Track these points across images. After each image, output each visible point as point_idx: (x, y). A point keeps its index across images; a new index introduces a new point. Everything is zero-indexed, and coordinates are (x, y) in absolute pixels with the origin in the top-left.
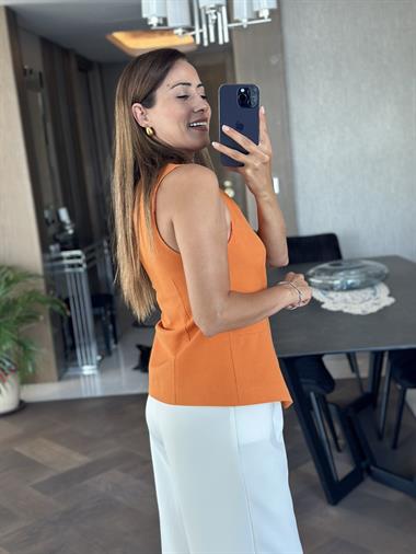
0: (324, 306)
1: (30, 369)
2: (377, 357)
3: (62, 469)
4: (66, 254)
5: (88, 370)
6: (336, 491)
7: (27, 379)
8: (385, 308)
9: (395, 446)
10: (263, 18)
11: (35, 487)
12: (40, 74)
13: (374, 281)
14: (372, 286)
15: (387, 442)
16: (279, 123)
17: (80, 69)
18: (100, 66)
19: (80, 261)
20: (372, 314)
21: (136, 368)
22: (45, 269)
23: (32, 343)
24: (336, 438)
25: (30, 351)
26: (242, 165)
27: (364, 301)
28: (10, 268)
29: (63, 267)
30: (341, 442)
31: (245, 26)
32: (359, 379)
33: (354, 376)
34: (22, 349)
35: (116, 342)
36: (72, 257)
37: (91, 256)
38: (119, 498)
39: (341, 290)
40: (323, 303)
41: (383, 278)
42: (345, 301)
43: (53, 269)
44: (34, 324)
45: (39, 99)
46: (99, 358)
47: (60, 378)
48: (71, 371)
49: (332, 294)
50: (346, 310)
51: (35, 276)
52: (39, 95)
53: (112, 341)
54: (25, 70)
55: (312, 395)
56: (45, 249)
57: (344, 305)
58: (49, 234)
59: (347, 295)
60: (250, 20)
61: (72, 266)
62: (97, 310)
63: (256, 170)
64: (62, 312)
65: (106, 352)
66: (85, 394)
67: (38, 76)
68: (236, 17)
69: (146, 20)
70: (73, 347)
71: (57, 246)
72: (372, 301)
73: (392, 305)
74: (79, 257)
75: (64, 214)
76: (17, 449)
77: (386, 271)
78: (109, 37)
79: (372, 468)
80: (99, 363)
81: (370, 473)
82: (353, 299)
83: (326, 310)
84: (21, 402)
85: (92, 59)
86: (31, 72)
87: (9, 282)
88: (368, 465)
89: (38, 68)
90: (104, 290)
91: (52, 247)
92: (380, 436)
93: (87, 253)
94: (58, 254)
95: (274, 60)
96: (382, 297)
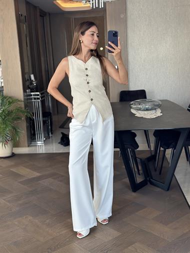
0: (136, 115)
1: (18, 139)
3: (30, 177)
4: (32, 93)
5: (39, 143)
6: (135, 187)
7: (16, 145)
8: (158, 116)
9: (160, 174)
11: (19, 182)
13: (156, 107)
15: (158, 172)
17: (40, 16)
18: (49, 14)
19: (39, 97)
21: (59, 143)
22: (24, 99)
25: (18, 131)
27: (151, 114)
28: (10, 97)
30: (141, 172)
32: (150, 151)
34: (14, 130)
35: (52, 134)
36: (34, 95)
37: (43, 95)
38: (52, 187)
39: (144, 110)
43: (27, 99)
44: (20, 121)
45: (24, 27)
46: (45, 139)
47: (28, 146)
48: (33, 143)
49: (140, 112)
50: (144, 117)
51: (22, 101)
53: (50, 133)
54: (19, 14)
55: (129, 150)
56: (25, 91)
57: (144, 115)
58: (27, 85)
59: (146, 112)
61: (35, 99)
62: (45, 119)
64: (31, 117)
65: (47, 138)
67: (24, 17)
70: (34, 135)
71: (29, 90)
72: (154, 114)
73: (161, 116)
74: (38, 95)
75: (32, 77)
76: (11, 170)
77: (161, 104)
78: (54, 2)
80: (44, 141)
81: (150, 182)
82: (148, 113)
83: (136, 117)
84: (13, 153)
85: (46, 11)
86: (21, 15)
87: (10, 103)
88: (150, 179)
89: (25, 14)
90: (47, 111)
91: (27, 91)
92: (155, 170)
93: (41, 94)
94: (29, 93)
95: (122, 16)
96: (158, 113)
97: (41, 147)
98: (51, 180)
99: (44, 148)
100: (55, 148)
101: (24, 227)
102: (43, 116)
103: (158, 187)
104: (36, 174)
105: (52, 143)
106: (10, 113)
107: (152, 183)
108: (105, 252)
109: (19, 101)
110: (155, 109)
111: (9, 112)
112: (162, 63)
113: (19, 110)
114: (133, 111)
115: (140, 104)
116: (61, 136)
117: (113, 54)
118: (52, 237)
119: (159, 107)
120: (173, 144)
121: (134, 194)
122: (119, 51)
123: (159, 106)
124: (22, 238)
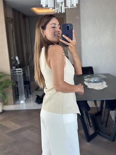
0: (88, 87)
1: (6, 101)
2: (102, 102)
4: (17, 69)
5: (22, 102)
6: (89, 138)
7: (5, 104)
8: (105, 88)
9: (106, 126)
10: (74, 6)
11: (6, 134)
12: (12, 19)
13: (102, 80)
14: (102, 82)
15: (104, 125)
17: (23, 18)
18: (29, 17)
19: (21, 72)
20: (101, 90)
21: (35, 102)
22: (11, 73)
23: (7, 94)
24: (90, 123)
25: (6, 96)
26: (68, 46)
27: (99, 86)
28: (1, 73)
29: (16, 73)
31: (69, 8)
32: (97, 108)
33: (95, 106)
34: (4, 96)
35: (30, 94)
36: (19, 70)
37: (24, 70)
39: (93, 82)
40: (88, 86)
41: (105, 80)
42: (94, 86)
43: (13, 73)
44: (8, 89)
46: (25, 99)
47: (14, 104)
48: (17, 102)
49: (90, 84)
50: (94, 88)
51: (9, 75)
52: (11, 25)
54: (8, 18)
55: (84, 111)
56: (11, 68)
57: (94, 87)
58: (13, 64)
60: (71, 6)
61: (19, 73)
62: (25, 86)
63: (71, 47)
64: (16, 86)
65: (27, 97)
66: (21, 109)
67: (11, 19)
68: (67, 5)
69: (42, 5)
70: (18, 95)
71: (15, 67)
72: (101, 86)
73: (107, 87)
74: (21, 70)
75: (17, 58)
76: (1, 123)
77: (106, 78)
78: (31, 9)
79: (100, 132)
81: (99, 134)
82: (96, 85)
83: (88, 88)
84: (3, 110)
85: (27, 15)
87: (1, 77)
90: (27, 80)
92: (102, 124)
94: (15, 69)
95: (77, 18)
96: (104, 85)
98: (29, 131)
100: (32, 105)
103: (105, 138)
104: (18, 127)
113: (7, 81)
114: (86, 83)
116: (36, 97)
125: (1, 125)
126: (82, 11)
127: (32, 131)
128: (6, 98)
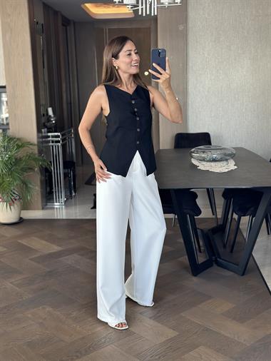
0: (199, 168)
1: (29, 198)
3: (47, 252)
4: (50, 134)
6: (196, 269)
7: (25, 207)
8: (232, 170)
9: (232, 251)
10: (177, 3)
11: (31, 259)
13: (228, 158)
15: (228, 250)
16: (181, 65)
17: (63, 25)
19: (58, 139)
20: (224, 173)
22: (38, 142)
23: (30, 183)
25: (30, 188)
27: (221, 167)
28: (18, 139)
29: (49, 142)
30: (202, 248)
31: (166, 7)
32: (216, 219)
33: (214, 217)
34: (25, 186)
35: (75, 192)
36: (53, 137)
37: (64, 137)
38: (78, 267)
39: (210, 161)
40: (198, 166)
42: (211, 166)
43: (42, 142)
44: (32, 173)
45: (41, 40)
46: (66, 199)
47: (43, 209)
48: (49, 205)
49: (204, 163)
51: (35, 145)
52: (41, 37)
55: (188, 216)
56: (39, 131)
57: (210, 168)
58: (43, 123)
59: (213, 164)
60: (170, 3)
61: (53, 142)
62: (66, 170)
64: (47, 166)
65: (69, 197)
67: (41, 26)
71: (46, 129)
72: (225, 167)
73: (235, 169)
74: (58, 136)
75: (50, 111)
76: (20, 241)
77: (234, 152)
78: (82, 6)
79: (218, 259)
80: (65, 202)
81: (217, 262)
83: (200, 170)
84: (21, 218)
85: (70, 18)
86: (37, 23)
87: (19, 147)
88: (216, 258)
89: (41, 21)
91: (43, 130)
92: (225, 246)
93: (62, 135)
94: (46, 134)
95: (181, 28)
96: (231, 165)
97: (60, 210)
98: (76, 256)
99: (64, 211)
100: (79, 212)
101: (41, 321)
102: (65, 167)
103: (228, 269)
104: (55, 248)
105: (75, 205)
106: (18, 161)
107: (219, 265)
108: (157, 357)
109: (31, 144)
110: (227, 160)
111: (16, 159)
112: (237, 96)
113: (30, 156)
114: (194, 162)
115: (204, 152)
117: (158, 81)
118: (81, 336)
119: (232, 158)
120: (252, 209)
121: (195, 279)
122: (168, 76)
123: (232, 156)
124: (38, 336)
125: (20, 243)
126: (192, 14)
127: (82, 255)
128: (29, 192)
